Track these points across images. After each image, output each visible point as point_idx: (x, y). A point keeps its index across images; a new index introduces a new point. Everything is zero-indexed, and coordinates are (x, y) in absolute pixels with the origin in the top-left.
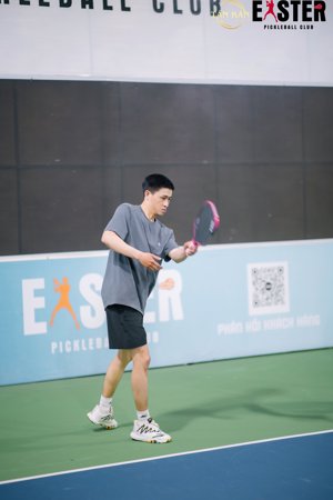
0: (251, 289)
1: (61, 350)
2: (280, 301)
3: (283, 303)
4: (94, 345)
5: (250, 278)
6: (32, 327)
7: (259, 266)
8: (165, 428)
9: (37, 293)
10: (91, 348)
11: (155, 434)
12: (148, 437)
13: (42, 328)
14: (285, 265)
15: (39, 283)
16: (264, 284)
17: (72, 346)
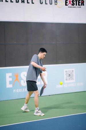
0: (65, 76)
1: (16, 92)
2: (72, 79)
3: (73, 80)
4: (25, 90)
5: (65, 73)
6: (9, 86)
7: (67, 70)
8: (43, 112)
9: (10, 77)
10: (24, 91)
11: (40, 114)
12: (39, 114)
13: (11, 86)
14: (74, 70)
15: (10, 74)
16: (68, 75)
17: (19, 91)
